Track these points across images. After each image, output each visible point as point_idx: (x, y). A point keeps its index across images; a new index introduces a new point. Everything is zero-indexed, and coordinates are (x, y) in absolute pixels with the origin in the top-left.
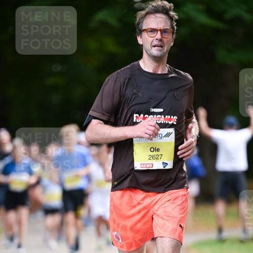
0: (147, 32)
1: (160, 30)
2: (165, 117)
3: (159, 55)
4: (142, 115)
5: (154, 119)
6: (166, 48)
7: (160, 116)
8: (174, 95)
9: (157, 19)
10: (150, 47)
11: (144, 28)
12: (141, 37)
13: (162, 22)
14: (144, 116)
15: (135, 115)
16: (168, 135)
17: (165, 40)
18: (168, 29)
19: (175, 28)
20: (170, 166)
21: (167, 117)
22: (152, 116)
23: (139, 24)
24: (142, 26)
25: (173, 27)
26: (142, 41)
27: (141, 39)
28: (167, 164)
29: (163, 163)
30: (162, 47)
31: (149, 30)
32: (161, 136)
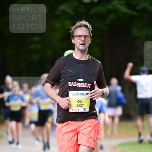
0: (77, 37)
1: (84, 36)
2: (85, 84)
3: (83, 49)
4: (73, 83)
6: (87, 46)
7: (82, 83)
8: (89, 72)
9: (82, 30)
10: (79, 45)
11: (75, 35)
12: (74, 40)
14: (74, 83)
15: (69, 83)
16: (87, 94)
17: (86, 41)
19: (91, 34)
20: (88, 110)
22: (78, 83)
23: (73, 32)
24: (74, 34)
26: (75, 42)
27: (74, 41)
28: (86, 109)
29: (84, 109)
30: (85, 45)
31: (78, 36)
32: (83, 94)
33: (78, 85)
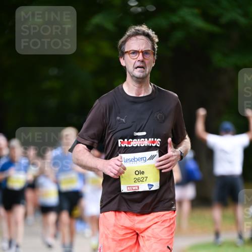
0: (129, 54)
1: (142, 52)
2: (148, 140)
3: (141, 76)
4: (126, 140)
5: (137, 142)
6: (147, 70)
7: (143, 140)
8: (156, 117)
9: (139, 41)
10: (132, 69)
11: (126, 51)
12: (124, 59)
13: (143, 44)
14: (128, 140)
16: (152, 157)
17: (147, 61)
18: (149, 50)
21: (150, 139)
22: (136, 140)
23: (121, 47)
24: (124, 49)
25: (154, 49)
26: (125, 63)
27: (124, 61)
28: (153, 185)
29: (148, 185)
30: (144, 69)
31: (131, 52)
32: (144, 159)
33: (135, 143)
